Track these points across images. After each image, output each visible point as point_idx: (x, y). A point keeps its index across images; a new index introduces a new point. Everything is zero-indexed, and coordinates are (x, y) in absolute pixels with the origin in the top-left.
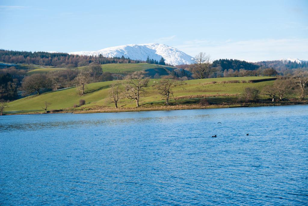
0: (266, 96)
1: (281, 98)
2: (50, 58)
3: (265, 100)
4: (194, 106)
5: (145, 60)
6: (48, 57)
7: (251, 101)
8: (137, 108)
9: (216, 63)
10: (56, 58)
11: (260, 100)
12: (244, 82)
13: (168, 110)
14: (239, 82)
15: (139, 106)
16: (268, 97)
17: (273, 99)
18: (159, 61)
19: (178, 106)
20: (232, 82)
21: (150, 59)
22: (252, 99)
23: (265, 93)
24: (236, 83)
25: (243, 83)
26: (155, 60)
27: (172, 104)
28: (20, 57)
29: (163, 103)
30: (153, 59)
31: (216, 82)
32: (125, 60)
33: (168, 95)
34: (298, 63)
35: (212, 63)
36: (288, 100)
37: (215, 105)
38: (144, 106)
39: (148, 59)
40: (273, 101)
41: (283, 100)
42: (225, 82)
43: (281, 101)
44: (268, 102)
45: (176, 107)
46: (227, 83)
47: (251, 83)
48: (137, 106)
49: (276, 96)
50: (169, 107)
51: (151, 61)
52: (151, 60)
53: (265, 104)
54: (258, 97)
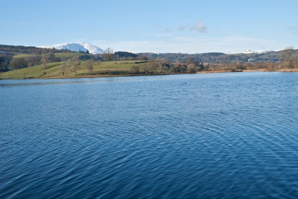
2: (26, 49)
3: (142, 73)
4: (105, 75)
6: (25, 49)
7: (135, 73)
8: (75, 76)
9: (116, 53)
10: (29, 49)
11: (139, 72)
13: (92, 78)
16: (144, 71)
18: (86, 52)
19: (97, 75)
23: (142, 69)
24: (127, 63)
25: (130, 64)
26: (84, 51)
27: (93, 74)
28: (9, 48)
29: (89, 74)
31: (117, 63)
32: (68, 51)
33: (92, 69)
34: (158, 54)
35: (114, 53)
36: (153, 73)
37: (116, 75)
39: (80, 50)
40: (146, 73)
41: (151, 72)
44: (144, 74)
47: (135, 64)
49: (147, 70)
50: (92, 76)
52: (82, 51)
53: (142, 75)
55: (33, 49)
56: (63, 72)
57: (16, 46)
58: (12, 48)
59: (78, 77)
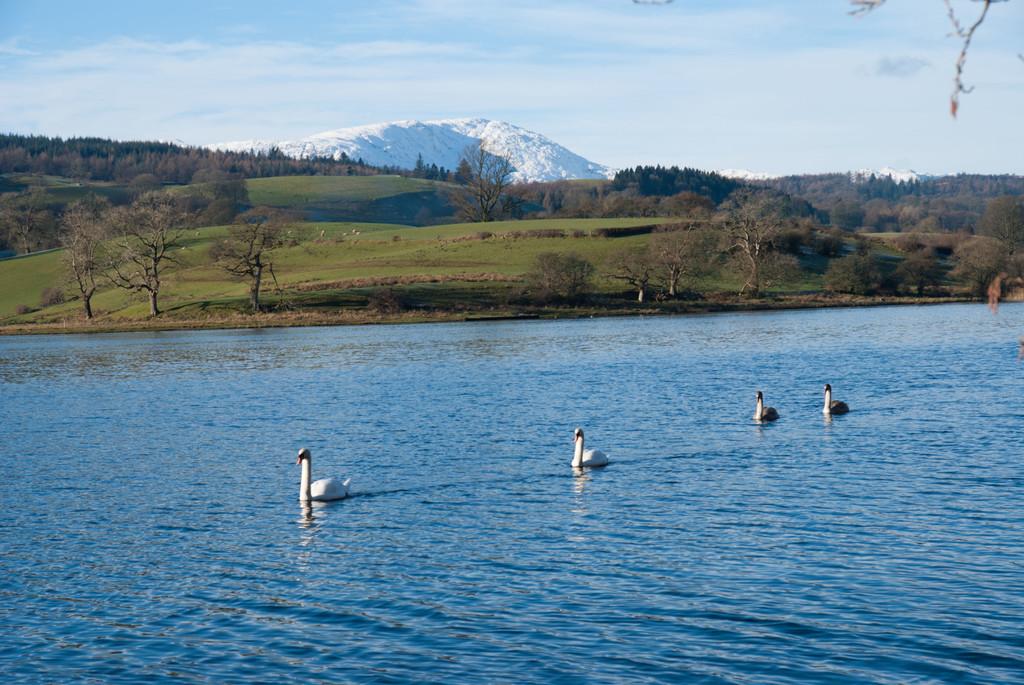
0: (615, 281)
1: (671, 291)
2: (111, 158)
3: (616, 296)
4: (346, 314)
5: (412, 167)
6: (105, 156)
8: (148, 319)
9: (624, 177)
10: (130, 158)
11: (590, 295)
12: (579, 235)
13: (257, 329)
14: (562, 236)
15: (158, 312)
16: (622, 285)
17: (641, 294)
19: (289, 312)
20: (539, 234)
21: (425, 163)
22: (565, 294)
23: (615, 271)
24: (554, 236)
25: (573, 238)
26: (442, 169)
27: (270, 308)
30: (434, 165)
31: (489, 236)
32: (337, 167)
33: (259, 276)
36: (697, 296)
37: (422, 311)
38: (176, 312)
39: (419, 163)
40: (640, 299)
41: (678, 296)
42: (517, 235)
43: (670, 302)
44: (622, 304)
45: (278, 316)
46: (525, 236)
47: (602, 238)
48: (152, 312)
49: (649, 282)
50: (259, 317)
51: (428, 171)
52: (430, 166)
53: (604, 310)
54: (583, 284)
55: (153, 156)
56: (88, 293)
57: (64, 139)
58: (39, 152)
59: (171, 323)
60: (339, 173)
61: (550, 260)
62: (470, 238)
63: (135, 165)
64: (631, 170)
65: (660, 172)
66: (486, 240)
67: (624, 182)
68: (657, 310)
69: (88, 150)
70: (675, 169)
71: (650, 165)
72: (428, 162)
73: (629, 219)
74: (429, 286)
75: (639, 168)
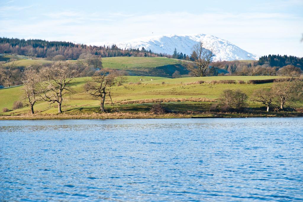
0: (257, 102)
1: (281, 108)
2: (45, 48)
3: (257, 109)
4: (141, 114)
5: (172, 54)
6: (43, 47)
7: (231, 110)
8: (57, 114)
10: (53, 48)
11: (245, 108)
12: (242, 83)
14: (235, 83)
15: (61, 112)
16: (260, 104)
17: (268, 108)
18: (190, 56)
19: (116, 113)
20: (224, 82)
21: (177, 52)
22: (235, 108)
23: (257, 98)
24: (231, 83)
25: (239, 84)
26: (185, 55)
27: (108, 111)
28: (7, 45)
29: (98, 110)
30: (181, 53)
31: (203, 82)
32: (140, 53)
33: (104, 97)
35: (258, 59)
36: (292, 110)
37: (173, 113)
38: (69, 112)
39: (175, 52)
40: (268, 110)
41: (284, 109)
42: (215, 82)
43: (281, 112)
44: (259, 112)
45: (112, 114)
46: (219, 83)
47: (252, 84)
48: (59, 112)
49: (272, 103)
50: (105, 115)
51: (179, 56)
52: (180, 54)
53: (252, 115)
54: (243, 104)
55: (63, 47)
56: (32, 103)
57: (26, 40)
58: (15, 45)
59: (67, 116)
60: (141, 56)
61: (229, 93)
62: (195, 83)
63: (55, 51)
64: (266, 56)
65: (279, 57)
66: (202, 84)
67: (263, 61)
68: (275, 115)
69: (36, 44)
70: (286, 56)
71: (274, 54)
72: (179, 52)
73: (264, 77)
74: (176, 103)
75: (270, 55)
